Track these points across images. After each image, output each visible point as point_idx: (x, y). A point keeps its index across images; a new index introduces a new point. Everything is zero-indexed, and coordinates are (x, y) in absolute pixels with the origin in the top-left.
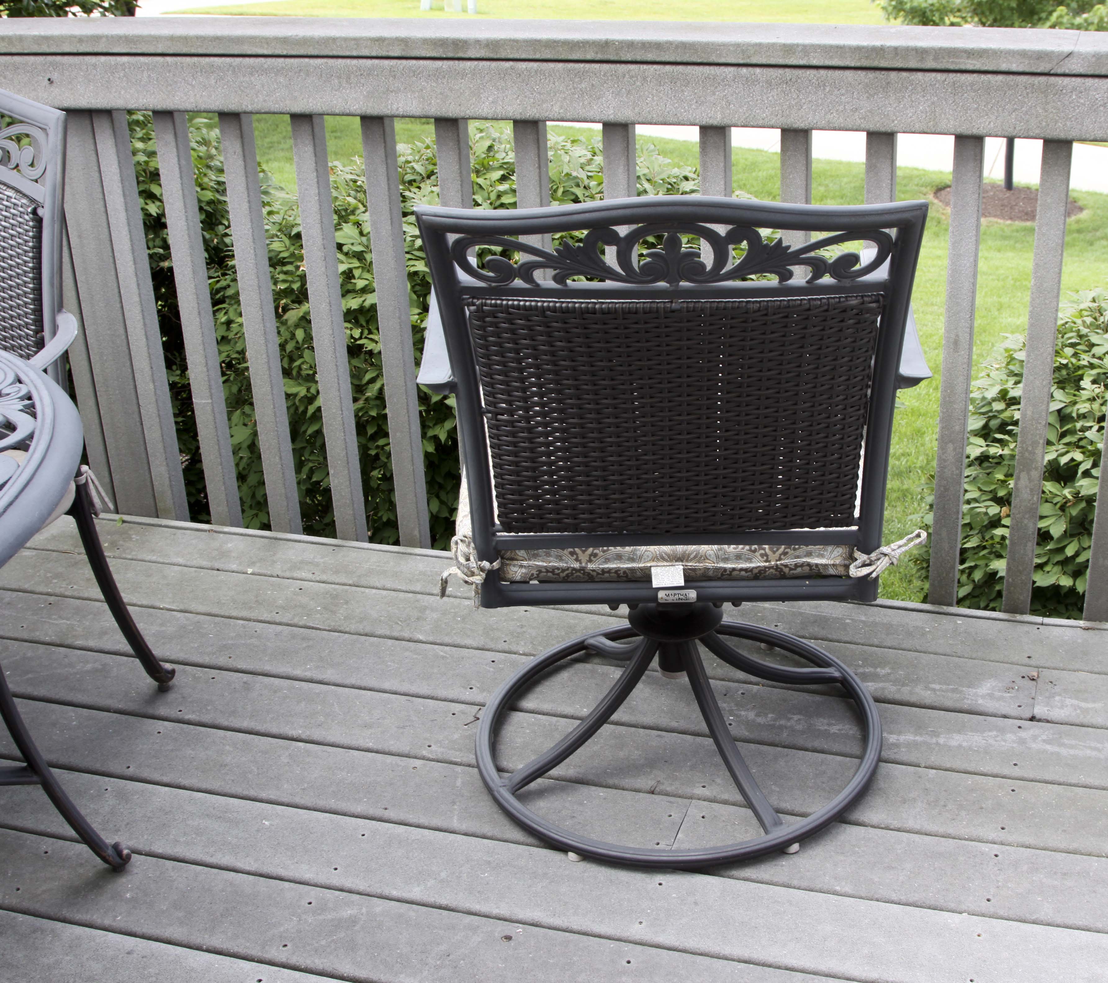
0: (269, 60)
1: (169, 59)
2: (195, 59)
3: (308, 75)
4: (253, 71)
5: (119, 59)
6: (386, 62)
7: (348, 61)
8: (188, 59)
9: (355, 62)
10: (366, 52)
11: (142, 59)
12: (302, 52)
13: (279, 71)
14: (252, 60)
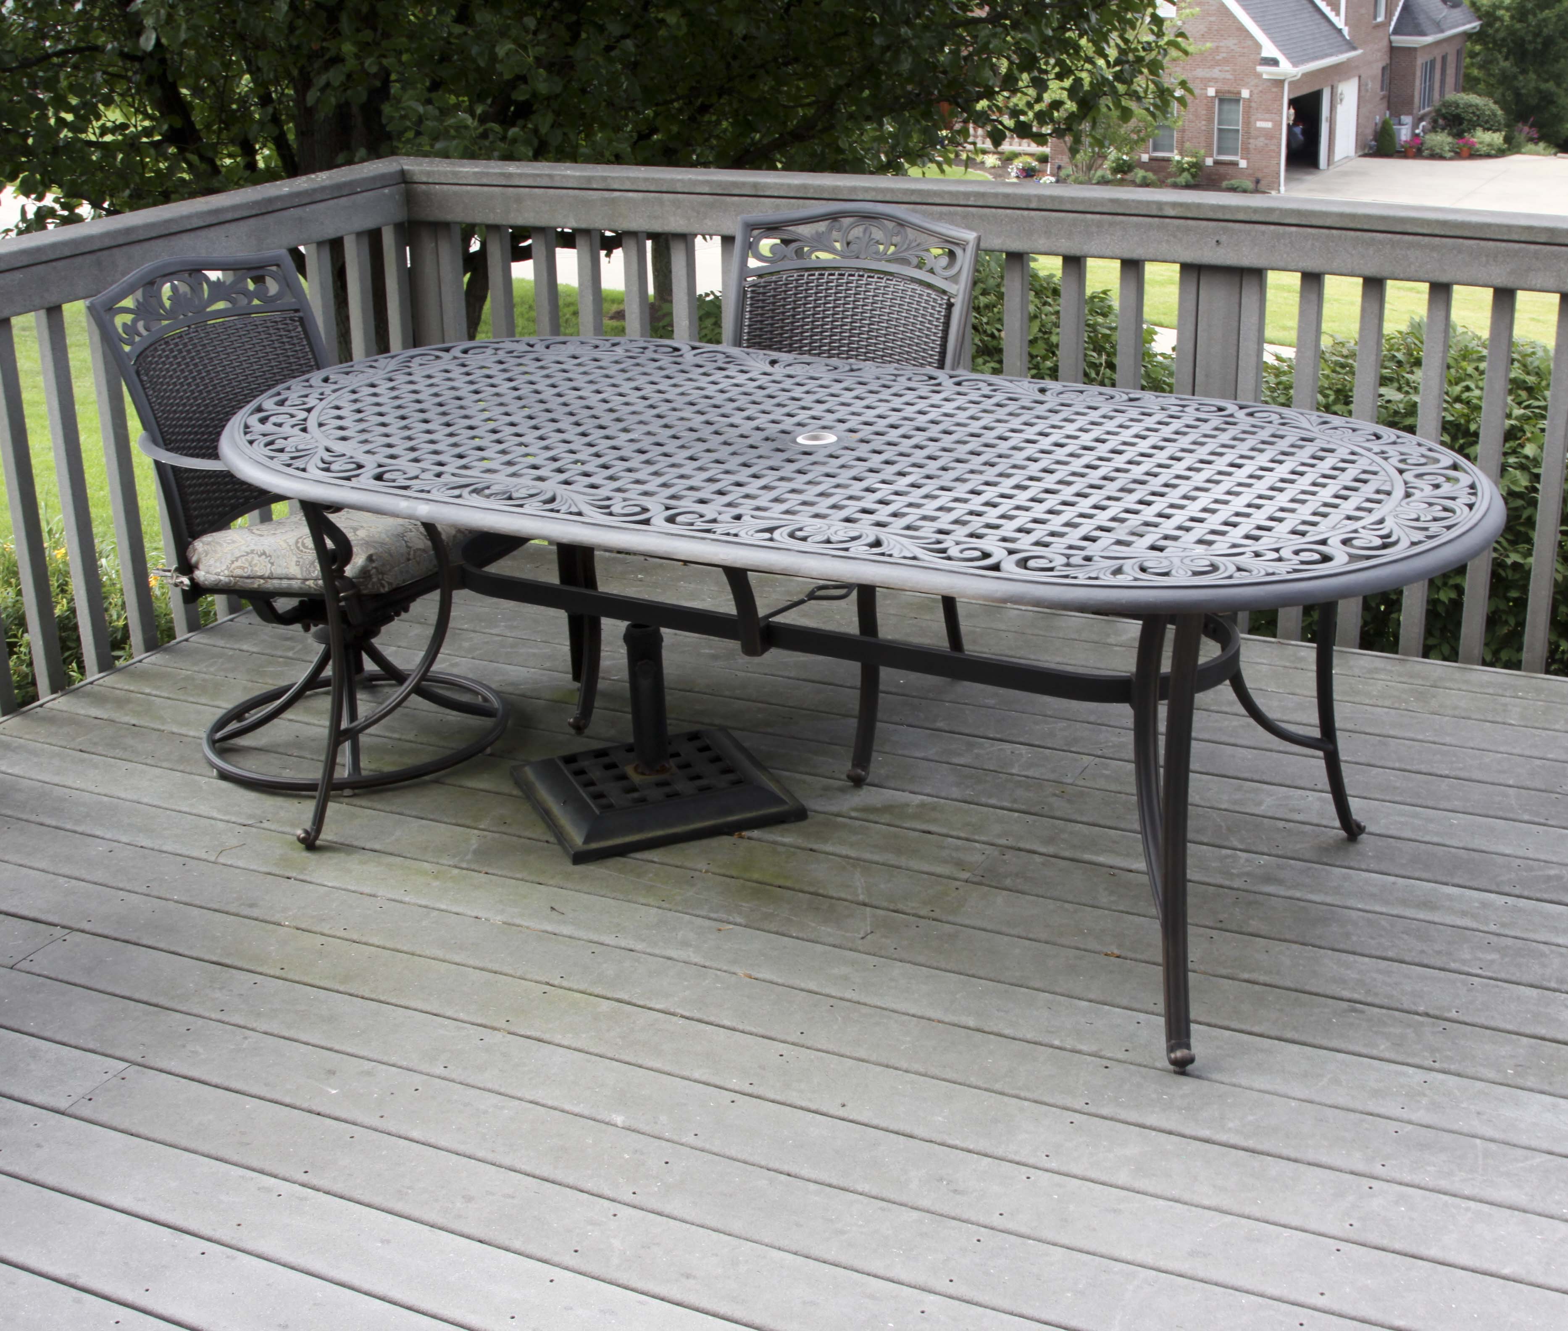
0: (1427, 239)
1: (1334, 232)
2: (1359, 233)
3: (1460, 252)
4: (1410, 246)
5: (1287, 229)
6: (1532, 247)
7: (1498, 244)
8: (1352, 233)
9: (1504, 244)
10: (1516, 237)
11: (1309, 230)
12: (1458, 233)
13: (1434, 248)
14: (1411, 238)
